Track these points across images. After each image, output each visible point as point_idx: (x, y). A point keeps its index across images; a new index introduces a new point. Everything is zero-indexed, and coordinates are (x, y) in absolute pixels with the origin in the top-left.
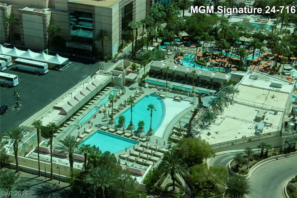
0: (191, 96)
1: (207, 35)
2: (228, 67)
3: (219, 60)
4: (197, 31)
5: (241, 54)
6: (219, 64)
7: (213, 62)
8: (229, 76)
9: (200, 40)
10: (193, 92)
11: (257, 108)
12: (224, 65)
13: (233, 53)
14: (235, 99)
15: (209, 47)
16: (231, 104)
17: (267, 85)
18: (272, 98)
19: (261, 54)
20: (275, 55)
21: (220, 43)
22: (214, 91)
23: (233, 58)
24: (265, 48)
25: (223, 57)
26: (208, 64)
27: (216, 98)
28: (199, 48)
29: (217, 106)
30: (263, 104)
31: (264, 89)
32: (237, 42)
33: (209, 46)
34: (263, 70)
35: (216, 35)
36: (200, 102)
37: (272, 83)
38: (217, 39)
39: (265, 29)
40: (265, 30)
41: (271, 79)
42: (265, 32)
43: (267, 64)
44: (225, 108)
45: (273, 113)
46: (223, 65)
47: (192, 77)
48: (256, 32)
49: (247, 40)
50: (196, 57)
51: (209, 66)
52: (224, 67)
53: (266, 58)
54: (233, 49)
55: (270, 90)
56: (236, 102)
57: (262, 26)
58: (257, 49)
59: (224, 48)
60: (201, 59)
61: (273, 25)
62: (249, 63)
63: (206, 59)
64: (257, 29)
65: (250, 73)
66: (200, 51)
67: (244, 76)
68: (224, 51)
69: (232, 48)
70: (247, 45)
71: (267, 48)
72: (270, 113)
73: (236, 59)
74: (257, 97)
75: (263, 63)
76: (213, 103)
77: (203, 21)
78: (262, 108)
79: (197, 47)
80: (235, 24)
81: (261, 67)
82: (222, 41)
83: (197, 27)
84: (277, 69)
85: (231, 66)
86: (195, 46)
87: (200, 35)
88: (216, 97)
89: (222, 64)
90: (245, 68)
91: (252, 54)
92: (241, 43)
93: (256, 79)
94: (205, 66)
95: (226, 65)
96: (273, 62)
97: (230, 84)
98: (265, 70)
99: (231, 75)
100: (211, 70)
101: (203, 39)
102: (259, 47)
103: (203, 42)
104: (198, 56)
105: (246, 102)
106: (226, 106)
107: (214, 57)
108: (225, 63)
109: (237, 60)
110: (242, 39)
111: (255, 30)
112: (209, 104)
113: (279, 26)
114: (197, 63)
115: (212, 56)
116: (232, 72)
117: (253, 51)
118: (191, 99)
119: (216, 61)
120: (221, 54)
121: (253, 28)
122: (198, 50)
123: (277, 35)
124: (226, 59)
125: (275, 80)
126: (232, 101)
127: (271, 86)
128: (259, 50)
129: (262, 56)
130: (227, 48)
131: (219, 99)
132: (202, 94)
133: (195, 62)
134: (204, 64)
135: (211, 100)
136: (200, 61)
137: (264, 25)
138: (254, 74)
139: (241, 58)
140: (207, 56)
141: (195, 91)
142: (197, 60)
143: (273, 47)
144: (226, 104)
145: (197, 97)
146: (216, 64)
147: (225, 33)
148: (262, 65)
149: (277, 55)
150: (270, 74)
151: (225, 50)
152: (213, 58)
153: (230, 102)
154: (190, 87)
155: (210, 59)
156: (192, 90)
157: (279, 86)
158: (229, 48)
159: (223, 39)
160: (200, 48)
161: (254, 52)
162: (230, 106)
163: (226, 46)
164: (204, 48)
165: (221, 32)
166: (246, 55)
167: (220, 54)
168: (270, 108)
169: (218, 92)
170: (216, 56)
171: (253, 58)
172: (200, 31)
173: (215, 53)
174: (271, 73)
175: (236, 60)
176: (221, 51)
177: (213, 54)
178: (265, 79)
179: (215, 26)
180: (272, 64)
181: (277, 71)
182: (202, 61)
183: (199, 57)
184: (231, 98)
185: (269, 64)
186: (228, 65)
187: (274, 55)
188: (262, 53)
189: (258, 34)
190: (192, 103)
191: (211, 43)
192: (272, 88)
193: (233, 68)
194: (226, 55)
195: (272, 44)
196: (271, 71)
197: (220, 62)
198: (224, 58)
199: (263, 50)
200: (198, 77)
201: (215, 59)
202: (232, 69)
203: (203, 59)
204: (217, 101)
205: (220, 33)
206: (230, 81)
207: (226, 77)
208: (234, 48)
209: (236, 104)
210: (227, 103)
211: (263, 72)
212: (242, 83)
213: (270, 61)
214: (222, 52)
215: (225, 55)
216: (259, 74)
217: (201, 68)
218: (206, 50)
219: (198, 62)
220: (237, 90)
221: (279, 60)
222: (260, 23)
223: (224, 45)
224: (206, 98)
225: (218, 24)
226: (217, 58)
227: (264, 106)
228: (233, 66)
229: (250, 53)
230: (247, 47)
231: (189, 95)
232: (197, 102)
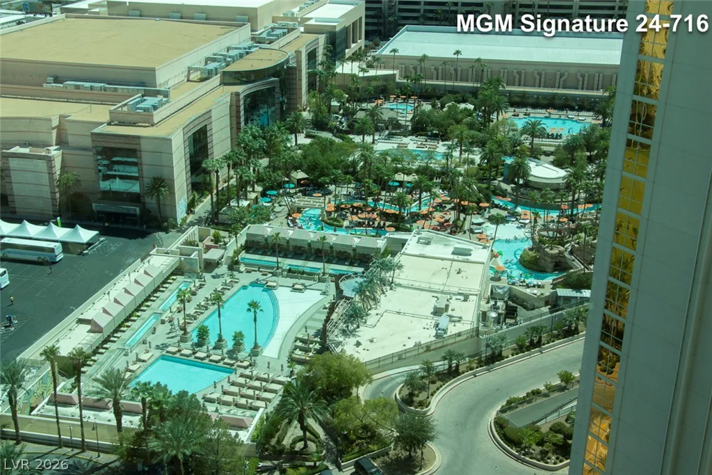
0: (320, 280)
1: (339, 174)
2: (379, 227)
3: (363, 216)
4: (322, 169)
5: (400, 202)
6: (364, 223)
7: (354, 220)
8: (384, 242)
9: (328, 184)
10: (324, 274)
11: (436, 292)
12: (374, 223)
13: (387, 202)
14: (397, 281)
15: (344, 195)
16: (391, 289)
17: (447, 252)
18: (458, 273)
19: (432, 201)
20: (455, 200)
21: (363, 187)
22: (360, 270)
23: (387, 211)
24: (438, 191)
25: (370, 209)
26: (346, 223)
27: (365, 281)
28: (327, 197)
29: (368, 294)
30: (444, 285)
31: (443, 259)
32: (391, 183)
33: (345, 193)
34: (439, 228)
35: (354, 173)
36: (339, 291)
37: (455, 248)
38: (358, 180)
39: (434, 159)
40: (434, 161)
41: (452, 241)
42: (435, 164)
43: (444, 217)
44: (383, 296)
45: (462, 298)
46: (371, 223)
47: (321, 248)
48: (421, 164)
49: (407, 178)
50: (325, 213)
51: (347, 227)
52: (374, 227)
53: (441, 207)
54: (385, 196)
55: (453, 260)
56: (399, 285)
57: (430, 155)
58: (424, 193)
59: (371, 194)
60: (333, 216)
61: (446, 151)
62: (415, 217)
63: (341, 215)
64: (422, 160)
65: (418, 234)
66: (329, 202)
67: (407, 240)
68: (370, 200)
69: (383, 193)
70: (408, 187)
71: (441, 191)
72: (457, 299)
73: (393, 211)
74: (434, 274)
75: (437, 215)
76: (360, 291)
77: (331, 150)
78: (442, 292)
79: (324, 195)
80: (385, 154)
81: (434, 223)
82: (366, 182)
83: (322, 160)
84: (460, 225)
85: (384, 224)
86: (320, 195)
87: (328, 175)
88: (365, 279)
89: (369, 223)
90: (408, 226)
91: (418, 202)
92: (397, 184)
93: (428, 243)
94: (341, 226)
95: (376, 224)
96: (452, 212)
97: (386, 255)
98: (442, 226)
99: (386, 240)
100: (351, 234)
101: (334, 181)
102: (428, 189)
103: (334, 186)
104: (327, 212)
105: (417, 285)
106: (384, 293)
107: (355, 211)
108: (375, 219)
109: (395, 214)
110: (400, 177)
111: (419, 161)
112: (354, 293)
113: (456, 154)
114: (326, 223)
115: (351, 209)
116: (388, 234)
117: (418, 196)
118: (322, 286)
119: (359, 218)
120: (366, 206)
121: (415, 158)
122: (327, 201)
123: (455, 168)
124: (375, 213)
125: (459, 243)
126: (391, 284)
127: (453, 253)
128: (429, 194)
129: (435, 204)
130: (376, 194)
131: (371, 281)
132: (341, 275)
133: (323, 220)
134: (338, 224)
135: (357, 285)
136: (331, 219)
137: (432, 152)
138: (424, 234)
139: (400, 210)
140: (343, 209)
141: (327, 271)
142: (326, 218)
143: (450, 189)
144: (382, 290)
145: (332, 281)
146: (360, 222)
147: (370, 169)
148: (436, 219)
149: (458, 200)
150: (451, 233)
151: (371, 198)
152: (352, 213)
153: (389, 285)
154: (319, 265)
155: (348, 215)
156: (323, 271)
157: (467, 253)
158: (379, 194)
159: (368, 180)
160: (330, 196)
161: (420, 198)
162: (389, 293)
163: (373, 190)
164: (336, 196)
165: (362, 168)
166: (409, 205)
167: (364, 205)
168: (456, 290)
169: (367, 270)
170: (358, 208)
171: (420, 209)
172: (327, 168)
173: (355, 204)
174: (451, 231)
175: (392, 214)
176: (365, 199)
177: (352, 206)
178: (443, 243)
179: (352, 158)
180: (451, 216)
181: (461, 227)
182: (335, 220)
183: (329, 213)
184: (391, 279)
185: (447, 217)
186: (379, 223)
187: (452, 202)
188: (434, 199)
189: (424, 169)
190: (324, 293)
191: (348, 188)
192: (455, 257)
193: (388, 227)
194: (375, 205)
195: (449, 183)
196: (452, 228)
197: (365, 219)
198: (371, 211)
199: (435, 193)
200: (331, 247)
201: (356, 214)
202: (387, 229)
203: (336, 215)
204: (367, 286)
205: (361, 169)
206: (386, 250)
207: (377, 243)
208: (388, 194)
209: (399, 289)
210: (384, 288)
211: (438, 230)
212: (407, 252)
213: (447, 211)
214: (367, 202)
215: (372, 205)
216: (432, 235)
217: (335, 231)
218: (340, 200)
219: (328, 221)
220: (399, 265)
221: (464, 210)
222: (426, 149)
223: (369, 188)
224: (347, 282)
225: (357, 155)
226: (360, 212)
227: (446, 289)
228: (387, 223)
229: (415, 201)
230: (409, 190)
231: (319, 279)
232: (332, 291)
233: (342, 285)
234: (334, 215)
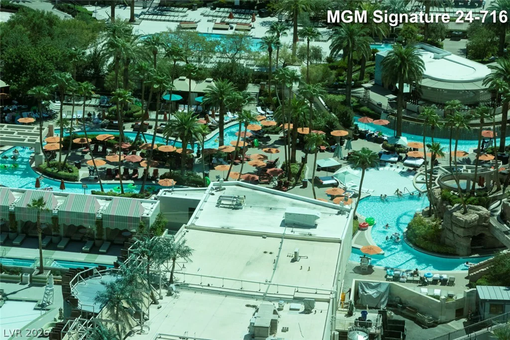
0: (36, 282)
1: (67, 80)
2: (146, 178)
3: (115, 158)
4: (36, 69)
5: (185, 133)
6: (118, 171)
7: (98, 167)
8: (155, 206)
9: (46, 99)
10: (41, 269)
11: (252, 297)
12: (136, 172)
13: (160, 132)
14: (179, 278)
15: (79, 119)
16: (169, 294)
17: (272, 222)
18: (294, 261)
19: (243, 128)
20: (286, 126)
21: (115, 103)
22: (110, 260)
23: (161, 149)
24: (254, 109)
25: (129, 145)
26: (83, 173)
27: (118, 281)
28: (46, 125)
29: (125, 305)
30: (268, 283)
31: (264, 236)
32: (166, 97)
33: (81, 116)
34: (257, 178)
35: (98, 80)
36: (70, 301)
37: (286, 213)
38: (103, 90)
39: (246, 51)
40: (246, 54)
41: (284, 202)
42: (248, 58)
43: (266, 157)
44: (153, 308)
45: (301, 307)
46: (131, 172)
47: (34, 220)
48: (222, 60)
49: (196, 87)
50: (42, 154)
51: (85, 180)
52: (136, 179)
53: (260, 138)
54: (156, 120)
55: (283, 237)
56: (184, 286)
57: (239, 42)
58: (230, 115)
59: (129, 118)
60: (57, 159)
61: (268, 35)
62: (211, 159)
63: (74, 157)
64: (224, 52)
65: (219, 189)
66: (50, 134)
67: (199, 201)
68: (128, 128)
69: (153, 115)
70: (198, 104)
71: (259, 108)
72: (291, 309)
73: (170, 148)
74: (248, 264)
75: (254, 153)
76: (110, 299)
77: (50, 35)
78: (265, 297)
79: (39, 121)
80: (153, 42)
81: (248, 168)
82: (120, 95)
83: (32, 54)
84: (297, 171)
85: (156, 172)
86: (32, 120)
87: (45, 83)
88: (120, 277)
89: (126, 171)
90: (201, 175)
91: (218, 130)
92: (179, 98)
93: (237, 207)
94: (75, 179)
95: (141, 172)
96: (282, 149)
97: (159, 230)
98: (263, 175)
99: (158, 202)
100: (93, 193)
101: (58, 94)
102: (236, 107)
103: (58, 103)
104: (45, 152)
105: (216, 284)
106: (155, 302)
107: (101, 149)
108: (138, 164)
109: (174, 153)
110: (182, 84)
111: (218, 54)
112: (99, 304)
113: (286, 39)
114: (45, 173)
115: (92, 147)
116: (161, 191)
117: (218, 119)
118: (37, 293)
119: (108, 162)
120: (121, 139)
121: (210, 49)
122: (45, 131)
123: (285, 65)
124: (138, 153)
125: (294, 205)
126: (169, 284)
127: (284, 224)
128: (237, 116)
129: (249, 134)
130: (139, 116)
131: (131, 280)
132: (73, 272)
133: (37, 169)
134: (68, 174)
135: (103, 289)
136: (54, 166)
137: (241, 37)
138: (230, 190)
139: (184, 147)
140: (76, 146)
141: (47, 264)
142: (44, 164)
143: (277, 105)
144: (152, 297)
145: (56, 283)
146: (109, 170)
147: (126, 70)
148: (253, 161)
149: (291, 126)
150: (279, 187)
151: (130, 124)
152: (95, 154)
153: (165, 287)
154: (32, 253)
155: (88, 156)
156: (38, 264)
157: (307, 223)
158: (146, 117)
159: (121, 91)
160: (51, 123)
161: (221, 124)
162: (166, 301)
163: (133, 110)
164: (62, 122)
165: (112, 68)
166: (200, 136)
167: (117, 138)
168: (290, 292)
169: (122, 259)
170: (106, 144)
171: (221, 144)
172: (45, 70)
173: (101, 137)
174: (280, 183)
175: (170, 153)
176: (119, 127)
177: (95, 141)
178: (265, 205)
179: (92, 50)
180: (280, 155)
181: (298, 175)
182: (63, 167)
183: (50, 154)
184: (168, 275)
185: (272, 157)
186: (146, 172)
187: (282, 129)
188: (246, 125)
189: (227, 68)
190: (42, 307)
191: (85, 105)
192: (288, 231)
193: (162, 177)
194: (138, 138)
195: (274, 95)
196: (281, 177)
197: (121, 163)
198: (131, 149)
199: (248, 114)
200: (55, 219)
201: (103, 154)
202: (161, 182)
203: (64, 157)
204: (122, 291)
205: (110, 71)
206: (158, 223)
207: (143, 209)
208: (161, 117)
209: (184, 294)
210: (156, 293)
211: (256, 182)
212: (198, 223)
213: (272, 146)
214: (122, 133)
215: (133, 139)
216: (245, 191)
217: (62, 187)
218: (72, 129)
219: (49, 170)
220: (183, 248)
221: (301, 143)
222: (230, 32)
223: (126, 108)
224: (87, 283)
225: (102, 43)
226: (109, 150)
227: (272, 290)
228: (162, 171)
229: (212, 129)
230: (200, 108)
231: (31, 281)
232: (58, 302)
233: (76, 290)
234: (61, 158)
